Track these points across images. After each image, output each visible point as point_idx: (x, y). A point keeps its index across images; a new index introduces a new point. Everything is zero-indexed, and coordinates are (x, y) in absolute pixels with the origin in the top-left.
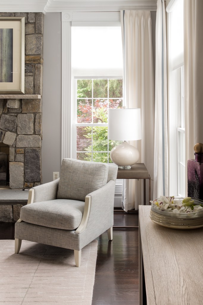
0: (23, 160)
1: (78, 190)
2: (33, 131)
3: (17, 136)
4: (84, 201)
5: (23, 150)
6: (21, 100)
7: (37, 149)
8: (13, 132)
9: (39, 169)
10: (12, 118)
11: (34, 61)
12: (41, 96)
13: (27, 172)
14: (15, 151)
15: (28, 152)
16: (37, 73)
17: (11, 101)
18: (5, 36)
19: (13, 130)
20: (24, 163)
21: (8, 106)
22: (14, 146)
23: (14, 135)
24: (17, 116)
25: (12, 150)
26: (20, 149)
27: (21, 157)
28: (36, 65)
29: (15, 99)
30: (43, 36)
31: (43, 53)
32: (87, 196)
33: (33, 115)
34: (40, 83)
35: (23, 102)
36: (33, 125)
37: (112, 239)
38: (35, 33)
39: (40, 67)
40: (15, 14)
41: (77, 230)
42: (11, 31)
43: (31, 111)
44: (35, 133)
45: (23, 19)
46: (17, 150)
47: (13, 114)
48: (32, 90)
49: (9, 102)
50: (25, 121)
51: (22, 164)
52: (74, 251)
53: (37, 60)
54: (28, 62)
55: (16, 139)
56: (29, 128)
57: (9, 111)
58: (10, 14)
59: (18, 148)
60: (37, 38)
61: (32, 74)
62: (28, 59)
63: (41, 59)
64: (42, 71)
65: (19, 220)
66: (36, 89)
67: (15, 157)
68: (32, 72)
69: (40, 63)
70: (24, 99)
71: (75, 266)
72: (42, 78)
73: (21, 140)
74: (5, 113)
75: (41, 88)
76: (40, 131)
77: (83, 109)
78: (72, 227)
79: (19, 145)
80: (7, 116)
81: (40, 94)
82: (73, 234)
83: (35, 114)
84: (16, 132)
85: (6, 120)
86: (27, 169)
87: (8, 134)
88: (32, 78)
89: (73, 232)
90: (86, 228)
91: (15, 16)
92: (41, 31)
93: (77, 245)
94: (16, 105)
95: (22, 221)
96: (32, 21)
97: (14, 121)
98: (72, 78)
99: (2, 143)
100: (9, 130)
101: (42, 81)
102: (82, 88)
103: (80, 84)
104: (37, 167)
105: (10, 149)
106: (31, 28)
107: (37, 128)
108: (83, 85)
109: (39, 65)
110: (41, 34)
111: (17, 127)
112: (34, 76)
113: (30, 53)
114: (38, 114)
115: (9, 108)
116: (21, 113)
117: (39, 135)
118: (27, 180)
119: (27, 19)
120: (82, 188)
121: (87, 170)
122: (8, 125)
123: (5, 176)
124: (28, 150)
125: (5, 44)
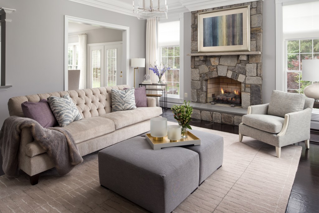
0: (250, 91)
1: (281, 109)
2: (256, 74)
3: (246, 77)
4: (284, 117)
5: (250, 85)
6: (248, 56)
7: (259, 86)
8: (244, 74)
9: (261, 98)
10: (243, 66)
11: (256, 31)
12: (262, 53)
13: (252, 99)
14: (245, 86)
15: (253, 87)
16: (258, 38)
17: (242, 56)
18: (238, 18)
19: (244, 73)
20: (251, 93)
21: (240, 59)
22: (244, 83)
23: (244, 77)
24: (246, 65)
25: (243, 85)
26: (248, 85)
27: (248, 90)
28: (258, 34)
29: (244, 55)
30: (262, 15)
31: (262, 26)
32: (286, 115)
33: (256, 64)
34: (260, 44)
35: (249, 57)
36: (256, 70)
37: (309, 148)
38: (257, 13)
39: (260, 35)
40: (244, 4)
41: (278, 135)
42: (241, 14)
43: (255, 62)
44: (257, 75)
45: (249, 6)
46: (246, 85)
47: (243, 64)
48: (255, 49)
49: (240, 56)
50: (251, 68)
51: (249, 94)
52: (276, 147)
53: (258, 30)
54: (252, 32)
55: (245, 79)
56: (254, 72)
57: (241, 62)
58: (241, 4)
59: (247, 84)
60: (258, 17)
61: (255, 39)
62: (252, 30)
63: (261, 30)
64: (261, 37)
65: (242, 123)
66: (257, 48)
67: (245, 89)
68: (255, 38)
69: (260, 32)
70: (250, 55)
71: (277, 157)
72: (262, 41)
73: (248, 79)
74: (238, 63)
75: (261, 47)
76: (261, 75)
77: (295, 64)
78: (274, 131)
79: (247, 82)
80: (240, 65)
81: (260, 51)
82: (274, 136)
83: (257, 64)
84: (245, 75)
85: (239, 67)
86: (252, 97)
87: (240, 76)
88: (255, 42)
89: (275, 135)
90: (285, 134)
91: (244, 5)
92: (261, 12)
93: (278, 144)
94: (245, 58)
95: (244, 124)
96: (255, 7)
97: (244, 68)
98: (284, 40)
99: (237, 80)
100: (241, 73)
101: (262, 43)
102: (295, 50)
103: (293, 47)
104: (259, 97)
105: (242, 84)
106: (254, 11)
107: (259, 72)
108: (295, 48)
109: (259, 33)
110: (261, 14)
111: (246, 71)
112: (256, 40)
113: (254, 27)
114: (259, 64)
115: (241, 60)
116: (248, 63)
117: (261, 77)
118: (252, 104)
119: (251, 6)
120: (283, 107)
121: (288, 97)
122: (240, 70)
123: (239, 101)
124: (253, 86)
125: (238, 23)
